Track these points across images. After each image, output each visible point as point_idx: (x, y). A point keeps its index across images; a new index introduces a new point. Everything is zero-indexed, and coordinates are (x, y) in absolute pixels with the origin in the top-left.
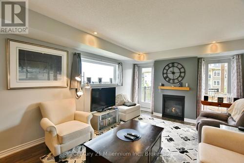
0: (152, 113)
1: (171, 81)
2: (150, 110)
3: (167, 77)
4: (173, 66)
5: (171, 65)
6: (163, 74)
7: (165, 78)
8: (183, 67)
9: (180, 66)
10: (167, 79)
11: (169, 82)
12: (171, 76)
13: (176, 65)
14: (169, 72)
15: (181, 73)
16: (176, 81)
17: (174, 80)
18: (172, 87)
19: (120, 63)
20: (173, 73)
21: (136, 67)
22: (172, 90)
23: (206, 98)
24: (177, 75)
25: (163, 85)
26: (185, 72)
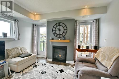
0: (46, 59)
1: (58, 36)
2: (45, 57)
3: (55, 33)
4: (59, 25)
5: (58, 24)
6: (53, 31)
7: (54, 34)
8: (66, 26)
9: (64, 25)
10: (56, 35)
11: (56, 36)
12: (58, 32)
13: (61, 24)
14: (56, 29)
15: (64, 30)
16: (61, 36)
17: (60, 35)
18: (59, 40)
19: (16, 20)
20: (60, 30)
21: (35, 26)
22: (58, 42)
23: (79, 47)
24: (62, 31)
25: (53, 39)
26: (67, 30)
